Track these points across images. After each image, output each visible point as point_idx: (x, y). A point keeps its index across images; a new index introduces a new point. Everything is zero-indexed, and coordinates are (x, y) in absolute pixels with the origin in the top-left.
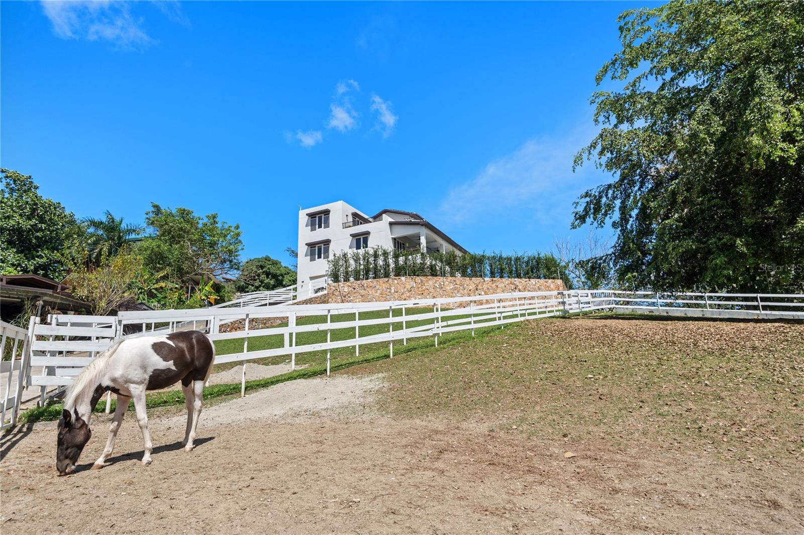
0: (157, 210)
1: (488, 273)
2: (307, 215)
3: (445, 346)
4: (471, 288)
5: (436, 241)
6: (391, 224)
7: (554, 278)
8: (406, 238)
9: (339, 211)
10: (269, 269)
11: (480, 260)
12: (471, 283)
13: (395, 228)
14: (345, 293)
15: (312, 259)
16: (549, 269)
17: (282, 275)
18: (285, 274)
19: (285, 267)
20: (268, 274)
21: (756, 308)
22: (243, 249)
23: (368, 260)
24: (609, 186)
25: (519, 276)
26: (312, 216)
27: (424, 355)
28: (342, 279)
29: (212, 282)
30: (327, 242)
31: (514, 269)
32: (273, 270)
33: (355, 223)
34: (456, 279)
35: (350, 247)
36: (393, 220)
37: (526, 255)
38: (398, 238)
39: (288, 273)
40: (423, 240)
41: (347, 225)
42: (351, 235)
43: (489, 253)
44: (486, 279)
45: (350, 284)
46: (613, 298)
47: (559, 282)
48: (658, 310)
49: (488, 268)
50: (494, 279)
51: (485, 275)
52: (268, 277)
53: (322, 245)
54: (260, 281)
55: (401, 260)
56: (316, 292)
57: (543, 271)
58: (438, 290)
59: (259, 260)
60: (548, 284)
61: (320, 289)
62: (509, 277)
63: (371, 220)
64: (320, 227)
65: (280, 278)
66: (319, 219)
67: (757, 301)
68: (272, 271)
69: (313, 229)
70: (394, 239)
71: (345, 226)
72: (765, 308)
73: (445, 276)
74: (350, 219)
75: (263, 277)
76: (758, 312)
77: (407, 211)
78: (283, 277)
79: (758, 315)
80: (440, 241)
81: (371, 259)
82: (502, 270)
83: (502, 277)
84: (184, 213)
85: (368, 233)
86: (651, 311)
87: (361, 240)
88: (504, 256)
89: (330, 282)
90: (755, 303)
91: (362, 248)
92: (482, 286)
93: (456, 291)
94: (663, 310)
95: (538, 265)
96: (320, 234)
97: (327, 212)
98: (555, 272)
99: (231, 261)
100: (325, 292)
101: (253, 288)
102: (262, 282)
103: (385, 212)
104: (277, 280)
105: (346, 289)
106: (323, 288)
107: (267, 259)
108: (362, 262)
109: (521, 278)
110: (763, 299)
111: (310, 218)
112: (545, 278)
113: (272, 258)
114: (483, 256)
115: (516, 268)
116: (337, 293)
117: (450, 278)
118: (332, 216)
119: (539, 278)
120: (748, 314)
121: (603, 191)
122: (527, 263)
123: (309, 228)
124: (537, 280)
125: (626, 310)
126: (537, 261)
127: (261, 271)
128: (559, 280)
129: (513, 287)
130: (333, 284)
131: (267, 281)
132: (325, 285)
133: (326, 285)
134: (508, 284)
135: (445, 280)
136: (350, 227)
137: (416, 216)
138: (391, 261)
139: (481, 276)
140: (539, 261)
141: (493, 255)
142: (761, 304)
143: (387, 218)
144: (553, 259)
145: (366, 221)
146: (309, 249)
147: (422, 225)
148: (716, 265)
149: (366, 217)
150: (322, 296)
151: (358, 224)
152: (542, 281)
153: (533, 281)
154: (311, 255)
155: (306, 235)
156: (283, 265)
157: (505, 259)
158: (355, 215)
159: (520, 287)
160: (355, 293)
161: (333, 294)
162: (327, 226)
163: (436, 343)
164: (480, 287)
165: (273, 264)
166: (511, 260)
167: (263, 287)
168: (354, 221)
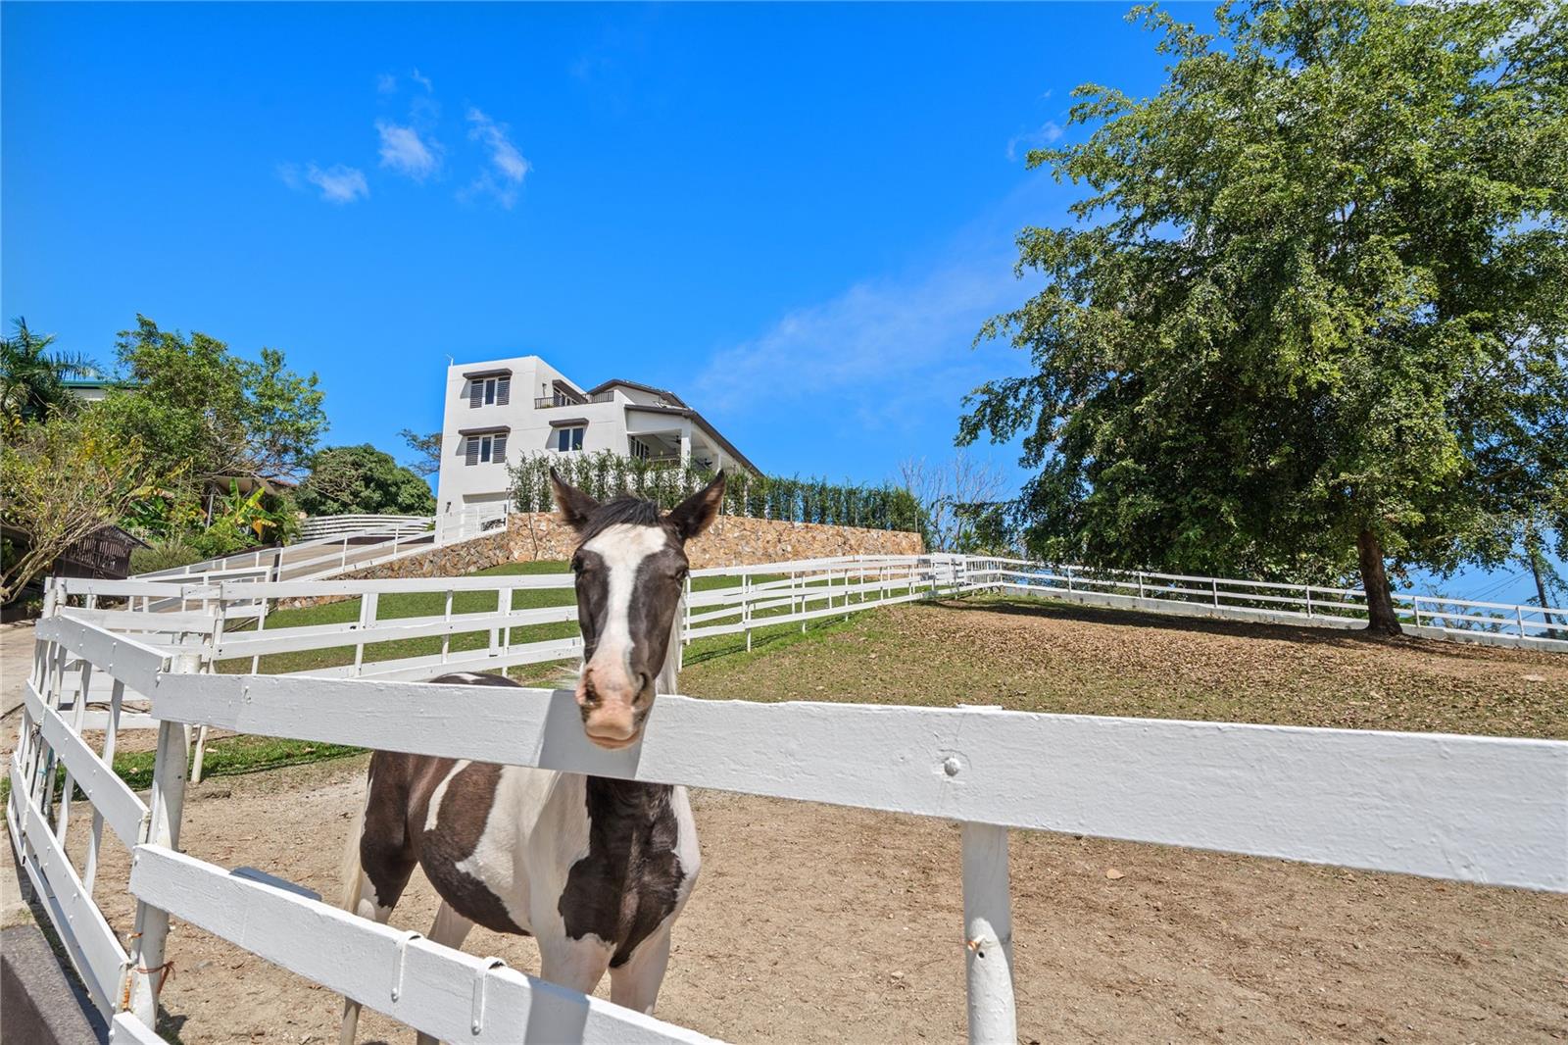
0: (149, 332)
1: (800, 513)
2: (464, 375)
3: (763, 649)
4: (769, 537)
5: (706, 447)
6: (628, 409)
7: (907, 530)
8: (653, 438)
9: (530, 374)
10: (370, 470)
11: (789, 490)
12: (769, 529)
13: (636, 417)
14: (540, 533)
15: (471, 462)
16: (901, 514)
17: (396, 484)
18: (403, 483)
19: (403, 469)
20: (368, 480)
21: (1210, 600)
22: (326, 430)
23: (587, 474)
24: (1023, 382)
25: (851, 523)
26: (475, 379)
27: (734, 667)
28: (536, 505)
29: (261, 491)
30: (502, 432)
31: (844, 510)
32: (379, 473)
33: (558, 402)
34: (745, 521)
35: (548, 446)
36: (632, 403)
37: (866, 487)
38: (640, 436)
39: (409, 482)
40: (686, 445)
41: (544, 403)
42: (551, 423)
43: (804, 479)
44: (796, 524)
45: (551, 517)
46: (1001, 571)
47: (916, 537)
48: (1067, 595)
49: (801, 504)
50: (811, 525)
51: (796, 517)
52: (367, 486)
53: (493, 437)
54: (352, 494)
55: (649, 477)
56: (487, 526)
57: (891, 517)
58: (713, 538)
59: (351, 452)
60: (898, 540)
61: (493, 522)
62: (834, 523)
63: (588, 397)
64: (489, 401)
65: (393, 489)
66: (489, 386)
67: (1212, 590)
68: (376, 475)
69: (475, 404)
70: (632, 438)
71: (540, 405)
72: (1223, 601)
73: (725, 513)
74: (550, 392)
75: (358, 485)
76: (1212, 606)
77: (655, 386)
78: (399, 488)
79: (1212, 611)
80: (714, 447)
81: (593, 474)
82: (823, 510)
83: (822, 522)
84: (207, 349)
85: (584, 422)
86: (1058, 596)
87: (569, 434)
88: (829, 485)
89: (513, 510)
90: (1210, 593)
91: (570, 448)
92: (789, 535)
93: (743, 542)
94: (1076, 595)
95: (884, 505)
96: (488, 416)
97: (505, 375)
98: (910, 520)
99: (298, 451)
100: (503, 528)
101: (336, 505)
102: (355, 494)
103: (614, 384)
104: (386, 493)
105: (544, 526)
106: (499, 521)
107: (368, 450)
108: (574, 477)
109: (854, 526)
110: (1222, 587)
111: (470, 382)
112: (894, 529)
113: (378, 448)
114: (795, 483)
115: (848, 508)
116: (526, 532)
117: (734, 519)
118: (514, 383)
119: (884, 528)
120: (1197, 608)
121: (1010, 389)
122: (867, 501)
123: (468, 400)
124: (881, 531)
125: (1019, 592)
126: (882, 499)
127: (353, 472)
128: (916, 534)
129: (840, 540)
130: (520, 515)
131: (366, 493)
132: (502, 516)
133: (506, 515)
134: (832, 535)
135: (725, 521)
136: (548, 407)
137: (672, 399)
138: (630, 478)
139: (788, 519)
140: (885, 499)
141: (810, 482)
142: (1218, 594)
143: (621, 398)
144: (908, 497)
145: (578, 399)
146: (466, 441)
147: (686, 417)
148: (1188, 538)
149: (581, 392)
150: (497, 536)
151: (563, 404)
152: (889, 533)
153: (874, 533)
154: (467, 454)
155: (460, 414)
156: (399, 463)
157: (830, 491)
158: (559, 386)
159: (853, 542)
160: (560, 534)
161: (518, 534)
162: (504, 400)
163: (749, 645)
164: (785, 537)
165: (380, 461)
166: (840, 494)
167: (358, 505)
168: (556, 397)
